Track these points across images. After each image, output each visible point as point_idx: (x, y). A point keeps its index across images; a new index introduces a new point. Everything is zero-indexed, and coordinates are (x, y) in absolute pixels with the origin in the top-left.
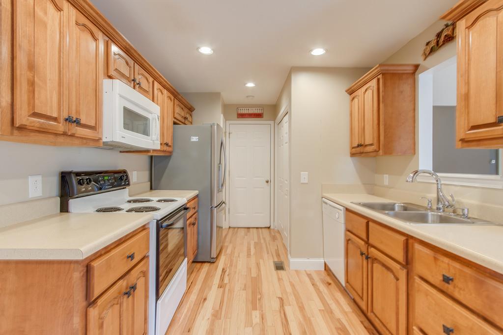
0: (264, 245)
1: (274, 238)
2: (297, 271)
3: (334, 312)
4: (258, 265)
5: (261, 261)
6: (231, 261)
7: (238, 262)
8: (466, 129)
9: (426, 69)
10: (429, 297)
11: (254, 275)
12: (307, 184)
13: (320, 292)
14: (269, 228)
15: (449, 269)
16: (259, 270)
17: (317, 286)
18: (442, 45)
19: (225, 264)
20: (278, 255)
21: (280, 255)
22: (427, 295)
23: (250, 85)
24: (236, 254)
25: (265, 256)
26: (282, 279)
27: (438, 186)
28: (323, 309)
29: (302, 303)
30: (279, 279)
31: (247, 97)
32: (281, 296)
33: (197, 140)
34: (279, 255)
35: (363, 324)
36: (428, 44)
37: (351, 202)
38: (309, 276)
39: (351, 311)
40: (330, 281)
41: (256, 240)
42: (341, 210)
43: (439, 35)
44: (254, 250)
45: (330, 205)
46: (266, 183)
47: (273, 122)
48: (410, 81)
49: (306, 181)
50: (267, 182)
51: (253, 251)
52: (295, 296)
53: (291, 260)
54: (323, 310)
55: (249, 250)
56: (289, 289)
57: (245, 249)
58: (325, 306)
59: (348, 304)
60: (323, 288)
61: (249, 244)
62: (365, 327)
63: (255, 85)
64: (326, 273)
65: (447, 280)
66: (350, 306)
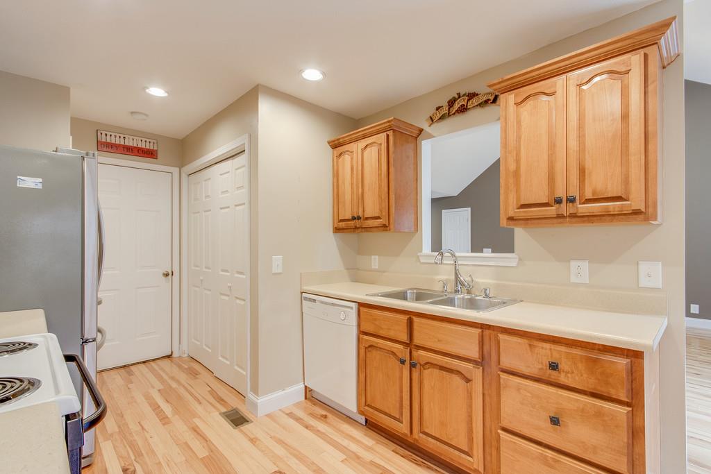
0: (182, 391)
1: (193, 374)
2: (268, 416)
3: (360, 455)
4: (196, 430)
5: (197, 421)
6: (133, 445)
7: (150, 440)
8: (515, 207)
9: (431, 136)
10: (521, 391)
11: (202, 452)
12: (280, 273)
13: (323, 433)
14: (169, 357)
15: (552, 354)
16: (205, 439)
17: (313, 427)
18: (454, 114)
19: (120, 457)
20: (221, 400)
21: (225, 398)
22: (519, 390)
23: (157, 92)
24: (133, 427)
25: (199, 409)
26: (257, 439)
27: (456, 267)
28: (345, 457)
29: (313, 463)
30: (253, 441)
31: (132, 113)
32: (277, 469)
33: (40, 186)
34: (223, 400)
35: (397, 453)
36: (438, 109)
37: (367, 295)
38: (290, 415)
39: (374, 442)
40: (324, 413)
41: (159, 385)
42: (352, 308)
43: (451, 103)
44: (168, 405)
45: (322, 302)
46: (164, 278)
47: (178, 169)
48: (412, 146)
49: (280, 270)
50: (167, 275)
51: (167, 409)
52: (295, 456)
53: (259, 401)
54: (346, 459)
55: (156, 408)
56: (280, 451)
57: (148, 410)
58: (344, 453)
59: (366, 435)
60: (321, 426)
61: (148, 397)
62: (402, 456)
63: (166, 95)
64: (309, 403)
65: (554, 366)
66: (369, 437)
